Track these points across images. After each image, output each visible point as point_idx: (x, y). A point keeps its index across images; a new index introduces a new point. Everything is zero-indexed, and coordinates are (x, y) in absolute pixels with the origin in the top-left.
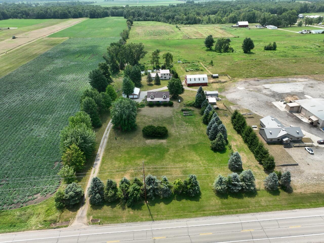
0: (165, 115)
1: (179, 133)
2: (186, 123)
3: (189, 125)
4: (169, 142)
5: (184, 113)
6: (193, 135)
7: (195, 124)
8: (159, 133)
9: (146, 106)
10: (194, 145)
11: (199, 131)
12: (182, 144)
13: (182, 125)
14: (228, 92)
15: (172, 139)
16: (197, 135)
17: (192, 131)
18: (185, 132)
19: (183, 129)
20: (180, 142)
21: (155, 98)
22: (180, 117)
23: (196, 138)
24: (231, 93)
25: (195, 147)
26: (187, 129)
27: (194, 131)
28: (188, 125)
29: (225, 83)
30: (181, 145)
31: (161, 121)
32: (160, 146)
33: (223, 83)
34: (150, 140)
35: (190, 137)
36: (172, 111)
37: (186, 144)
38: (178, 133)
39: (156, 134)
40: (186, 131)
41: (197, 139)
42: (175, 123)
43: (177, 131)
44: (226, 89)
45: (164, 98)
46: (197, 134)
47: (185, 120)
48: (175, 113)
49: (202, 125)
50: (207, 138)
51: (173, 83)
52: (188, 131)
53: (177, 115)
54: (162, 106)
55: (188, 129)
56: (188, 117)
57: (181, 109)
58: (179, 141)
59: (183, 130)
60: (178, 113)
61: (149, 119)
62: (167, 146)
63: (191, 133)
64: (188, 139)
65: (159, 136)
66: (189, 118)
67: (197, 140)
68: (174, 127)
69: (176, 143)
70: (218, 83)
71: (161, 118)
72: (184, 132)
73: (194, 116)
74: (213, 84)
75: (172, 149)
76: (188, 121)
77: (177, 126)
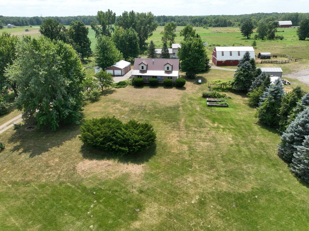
0: (162, 103)
1: (190, 148)
2: (214, 122)
3: (222, 127)
4: (152, 175)
5: (208, 101)
6: (234, 157)
7: (236, 125)
8: (125, 142)
9: (128, 86)
10: (240, 197)
11: (252, 146)
12: (196, 186)
13: (201, 125)
14: (298, 73)
15: (163, 164)
16: (246, 157)
17: (232, 145)
18: (208, 146)
19: (203, 135)
20: (190, 179)
21: (148, 71)
22: (198, 109)
23: (245, 167)
24: (305, 75)
25: (246, 208)
26: (214, 137)
27: (237, 145)
28: (218, 127)
29: (287, 64)
30: (191, 191)
31: (150, 113)
32: (115, 188)
33: (282, 63)
34: (95, 161)
35: (225, 161)
36: (181, 96)
37: (209, 187)
38: (185, 147)
39: (116, 143)
40: (210, 141)
41: (249, 174)
42: (183, 120)
43: (186, 140)
44: (293, 71)
45: (167, 72)
46: (247, 153)
47: (209, 114)
48: (187, 101)
49: (259, 129)
50: (285, 172)
51: (190, 45)
52: (217, 144)
53: (191, 104)
54: (162, 86)
55: (218, 137)
56: (217, 109)
57: (201, 95)
58: (187, 172)
59: (204, 140)
60: (194, 100)
61: (123, 109)
62: (141, 192)
63: (226, 149)
64: (217, 170)
65: (123, 151)
66: (220, 112)
67: (252, 178)
68: (179, 129)
69: (177, 179)
70: (272, 63)
71: (151, 107)
72: (206, 144)
73: (231, 109)
74: (263, 64)
75: (156, 205)
76: (217, 117)
77: (187, 127)
